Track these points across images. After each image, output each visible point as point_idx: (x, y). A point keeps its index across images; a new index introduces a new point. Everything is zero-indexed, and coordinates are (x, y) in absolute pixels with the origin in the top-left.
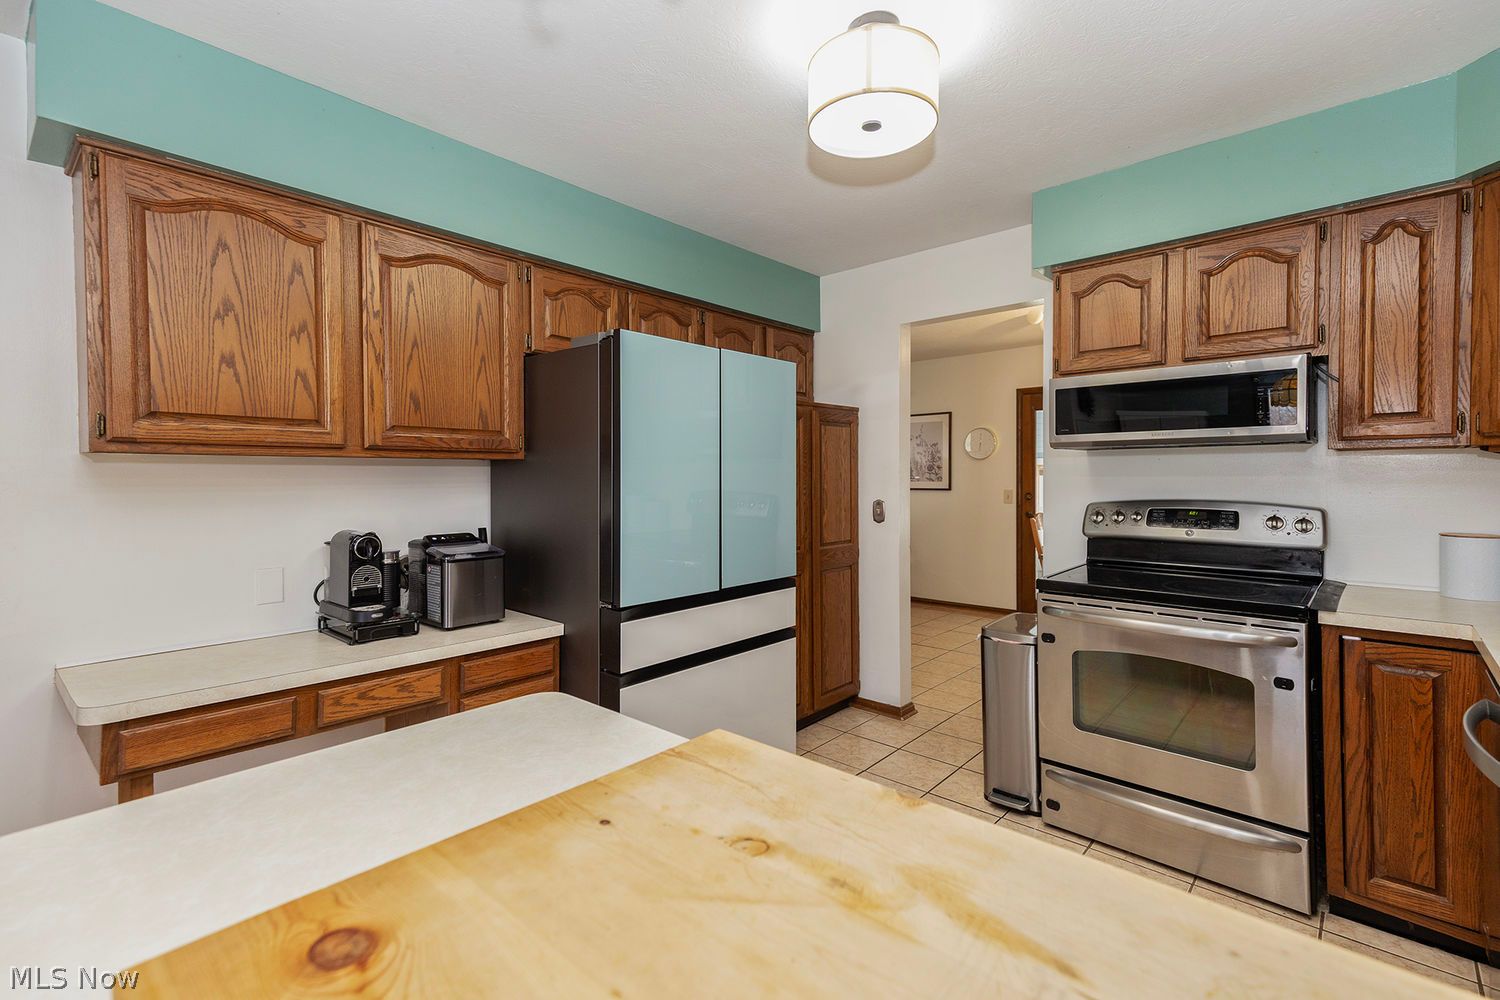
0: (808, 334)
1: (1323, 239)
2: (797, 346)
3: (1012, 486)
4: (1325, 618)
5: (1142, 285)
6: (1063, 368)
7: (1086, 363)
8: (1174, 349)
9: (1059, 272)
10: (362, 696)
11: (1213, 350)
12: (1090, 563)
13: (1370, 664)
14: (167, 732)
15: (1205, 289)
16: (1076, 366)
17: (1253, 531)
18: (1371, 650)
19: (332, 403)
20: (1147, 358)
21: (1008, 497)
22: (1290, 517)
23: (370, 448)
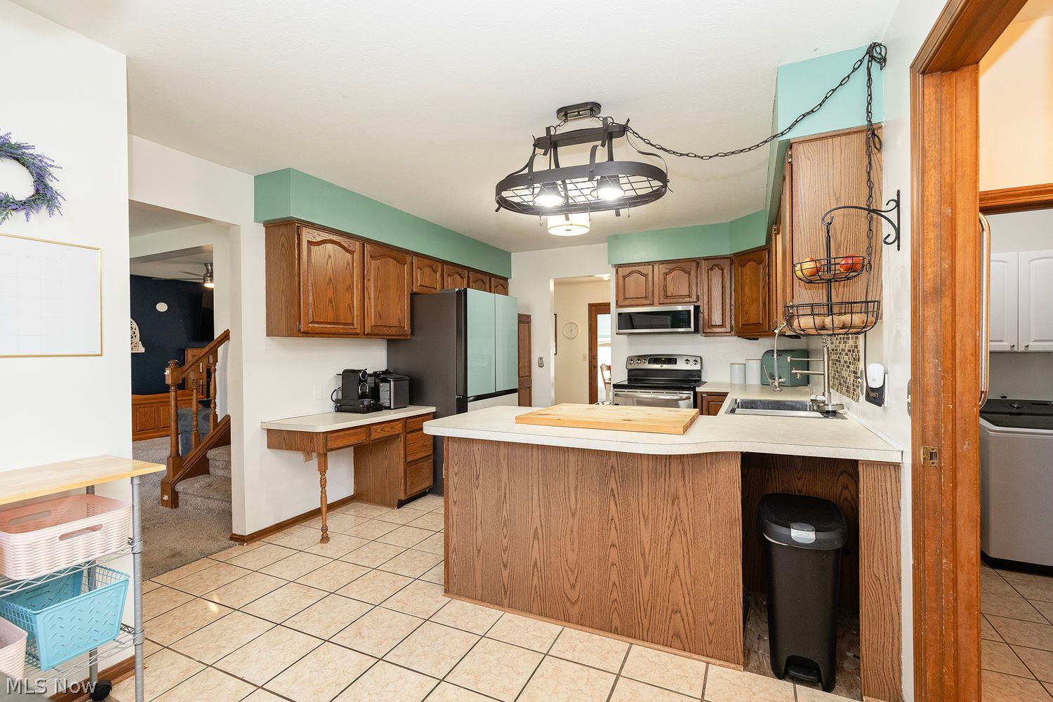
0: (506, 279)
1: (698, 267)
2: (502, 285)
3: (587, 352)
4: (698, 389)
5: (646, 276)
6: (620, 304)
7: (627, 303)
8: (656, 301)
9: (618, 267)
10: (382, 430)
11: (668, 301)
12: (628, 379)
13: (709, 402)
14: (337, 436)
15: (665, 279)
16: (624, 304)
17: (681, 365)
18: (710, 398)
19: (357, 316)
20: (648, 302)
21: (584, 357)
22: (691, 359)
23: (367, 335)
